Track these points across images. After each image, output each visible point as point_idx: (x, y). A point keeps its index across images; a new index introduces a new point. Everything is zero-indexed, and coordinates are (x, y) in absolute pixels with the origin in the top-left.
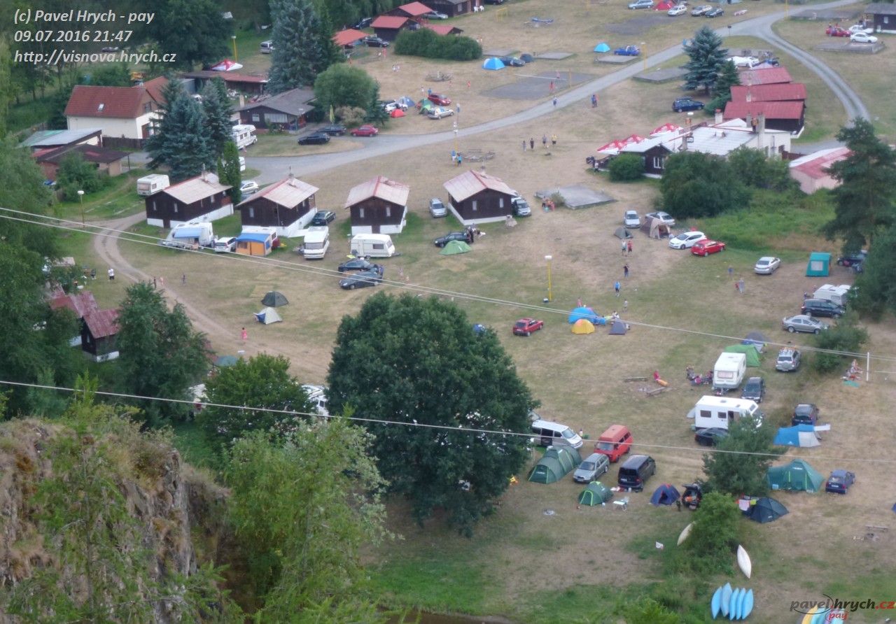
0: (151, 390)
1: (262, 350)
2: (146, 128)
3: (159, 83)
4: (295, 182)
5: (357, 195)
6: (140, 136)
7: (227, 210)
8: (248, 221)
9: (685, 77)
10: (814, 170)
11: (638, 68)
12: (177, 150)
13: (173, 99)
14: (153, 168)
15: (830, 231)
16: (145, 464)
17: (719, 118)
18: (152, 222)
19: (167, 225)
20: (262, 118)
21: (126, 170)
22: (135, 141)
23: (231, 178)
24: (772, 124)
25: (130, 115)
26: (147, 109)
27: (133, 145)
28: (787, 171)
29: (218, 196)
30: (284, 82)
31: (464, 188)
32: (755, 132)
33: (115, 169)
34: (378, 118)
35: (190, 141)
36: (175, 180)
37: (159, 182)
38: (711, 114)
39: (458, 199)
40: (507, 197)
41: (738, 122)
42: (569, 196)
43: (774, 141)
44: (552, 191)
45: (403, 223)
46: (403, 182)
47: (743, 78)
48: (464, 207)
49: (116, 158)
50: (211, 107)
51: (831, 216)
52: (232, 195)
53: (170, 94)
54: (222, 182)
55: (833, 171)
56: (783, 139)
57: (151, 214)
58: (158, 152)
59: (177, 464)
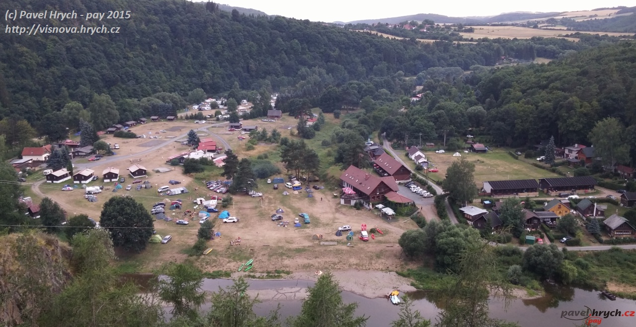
0: (50, 224)
1: (81, 213)
2: (45, 158)
3: (48, 146)
4: (88, 169)
5: (105, 172)
6: (44, 160)
7: (70, 177)
8: (75, 180)
9: (188, 140)
10: (219, 161)
11: (175, 139)
12: (55, 163)
13: (53, 150)
14: (48, 168)
15: (223, 175)
16: (49, 243)
17: (197, 150)
18: (48, 182)
19: (52, 182)
20: (78, 154)
21: (40, 169)
22: (42, 161)
23: (70, 169)
24: (209, 151)
25: (41, 155)
26: (46, 153)
27: (42, 162)
28: (213, 162)
29: (67, 174)
30: (83, 145)
31: (133, 169)
32: (205, 153)
33: (37, 169)
34: (109, 152)
35: (58, 160)
36: (54, 170)
37: (49, 171)
38: (194, 149)
39: (132, 172)
40: (145, 171)
41: (201, 151)
42: (161, 169)
43: (209, 155)
44: (156, 169)
45: (118, 178)
46: (117, 168)
47: (201, 141)
48: (134, 174)
49: (37, 166)
50: (63, 152)
51: (224, 171)
52: (71, 174)
53: (52, 149)
54: (68, 170)
55: (224, 161)
56: (212, 154)
57: (48, 180)
58: (49, 164)
59: (57, 242)
